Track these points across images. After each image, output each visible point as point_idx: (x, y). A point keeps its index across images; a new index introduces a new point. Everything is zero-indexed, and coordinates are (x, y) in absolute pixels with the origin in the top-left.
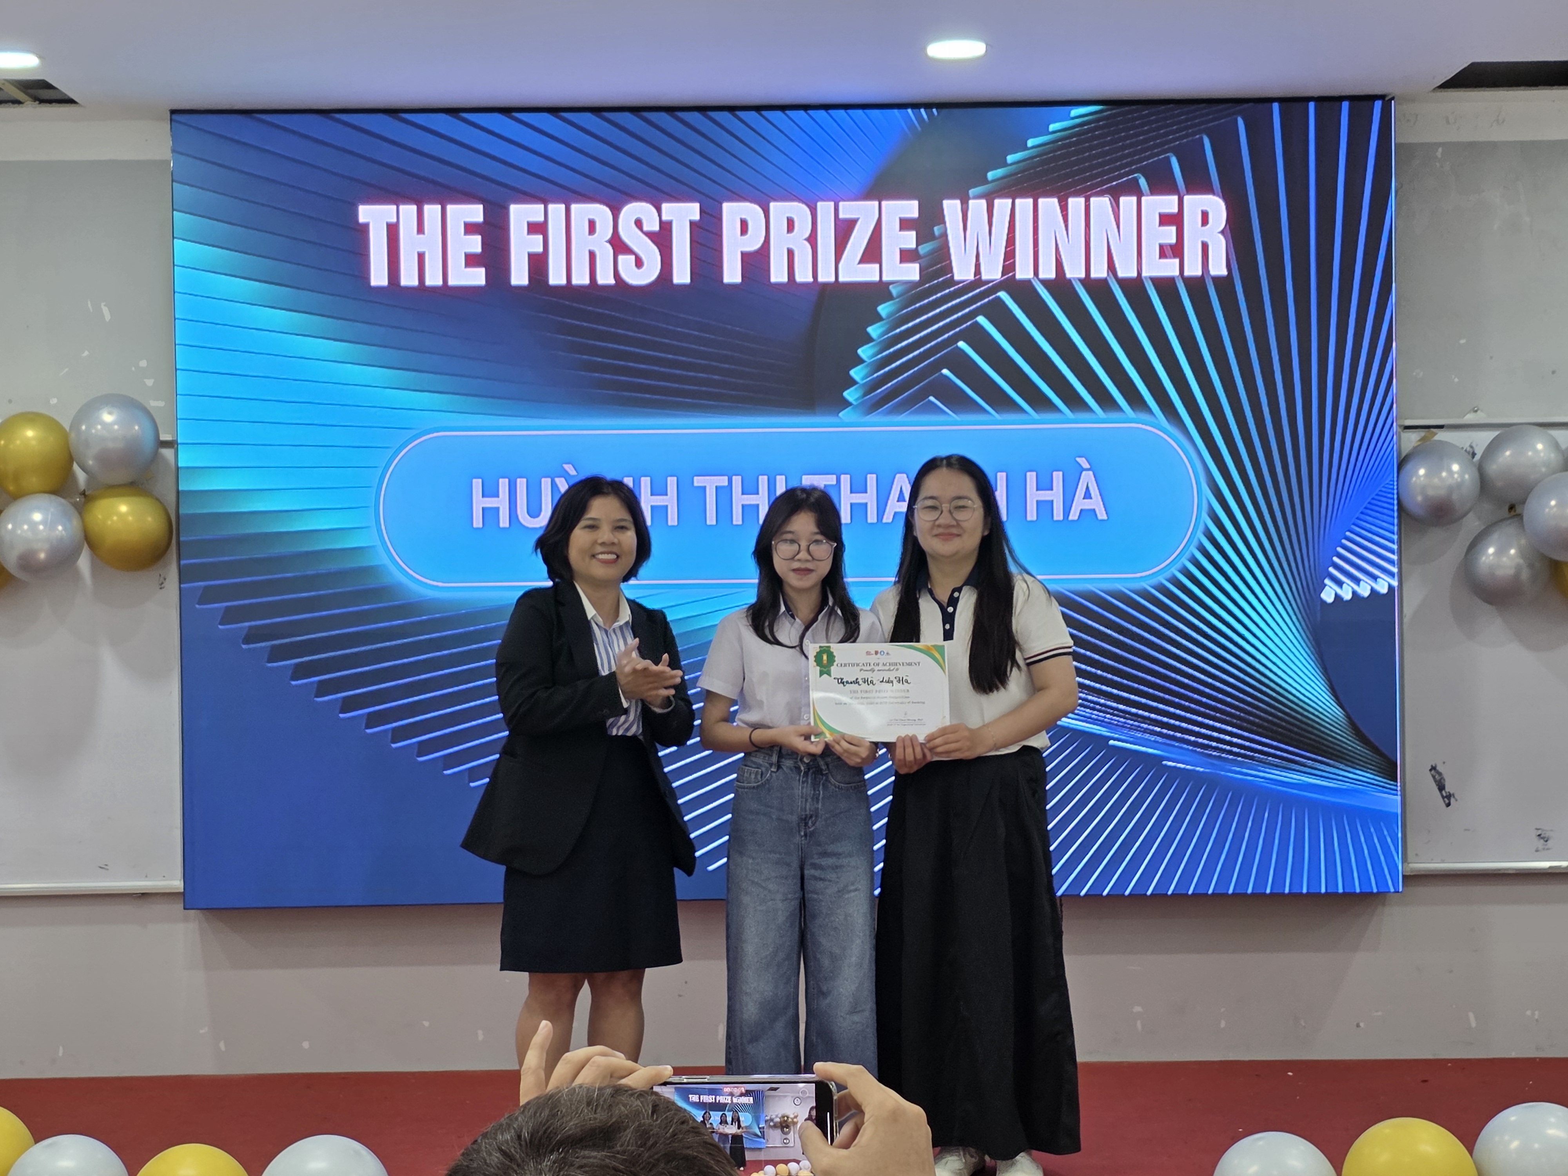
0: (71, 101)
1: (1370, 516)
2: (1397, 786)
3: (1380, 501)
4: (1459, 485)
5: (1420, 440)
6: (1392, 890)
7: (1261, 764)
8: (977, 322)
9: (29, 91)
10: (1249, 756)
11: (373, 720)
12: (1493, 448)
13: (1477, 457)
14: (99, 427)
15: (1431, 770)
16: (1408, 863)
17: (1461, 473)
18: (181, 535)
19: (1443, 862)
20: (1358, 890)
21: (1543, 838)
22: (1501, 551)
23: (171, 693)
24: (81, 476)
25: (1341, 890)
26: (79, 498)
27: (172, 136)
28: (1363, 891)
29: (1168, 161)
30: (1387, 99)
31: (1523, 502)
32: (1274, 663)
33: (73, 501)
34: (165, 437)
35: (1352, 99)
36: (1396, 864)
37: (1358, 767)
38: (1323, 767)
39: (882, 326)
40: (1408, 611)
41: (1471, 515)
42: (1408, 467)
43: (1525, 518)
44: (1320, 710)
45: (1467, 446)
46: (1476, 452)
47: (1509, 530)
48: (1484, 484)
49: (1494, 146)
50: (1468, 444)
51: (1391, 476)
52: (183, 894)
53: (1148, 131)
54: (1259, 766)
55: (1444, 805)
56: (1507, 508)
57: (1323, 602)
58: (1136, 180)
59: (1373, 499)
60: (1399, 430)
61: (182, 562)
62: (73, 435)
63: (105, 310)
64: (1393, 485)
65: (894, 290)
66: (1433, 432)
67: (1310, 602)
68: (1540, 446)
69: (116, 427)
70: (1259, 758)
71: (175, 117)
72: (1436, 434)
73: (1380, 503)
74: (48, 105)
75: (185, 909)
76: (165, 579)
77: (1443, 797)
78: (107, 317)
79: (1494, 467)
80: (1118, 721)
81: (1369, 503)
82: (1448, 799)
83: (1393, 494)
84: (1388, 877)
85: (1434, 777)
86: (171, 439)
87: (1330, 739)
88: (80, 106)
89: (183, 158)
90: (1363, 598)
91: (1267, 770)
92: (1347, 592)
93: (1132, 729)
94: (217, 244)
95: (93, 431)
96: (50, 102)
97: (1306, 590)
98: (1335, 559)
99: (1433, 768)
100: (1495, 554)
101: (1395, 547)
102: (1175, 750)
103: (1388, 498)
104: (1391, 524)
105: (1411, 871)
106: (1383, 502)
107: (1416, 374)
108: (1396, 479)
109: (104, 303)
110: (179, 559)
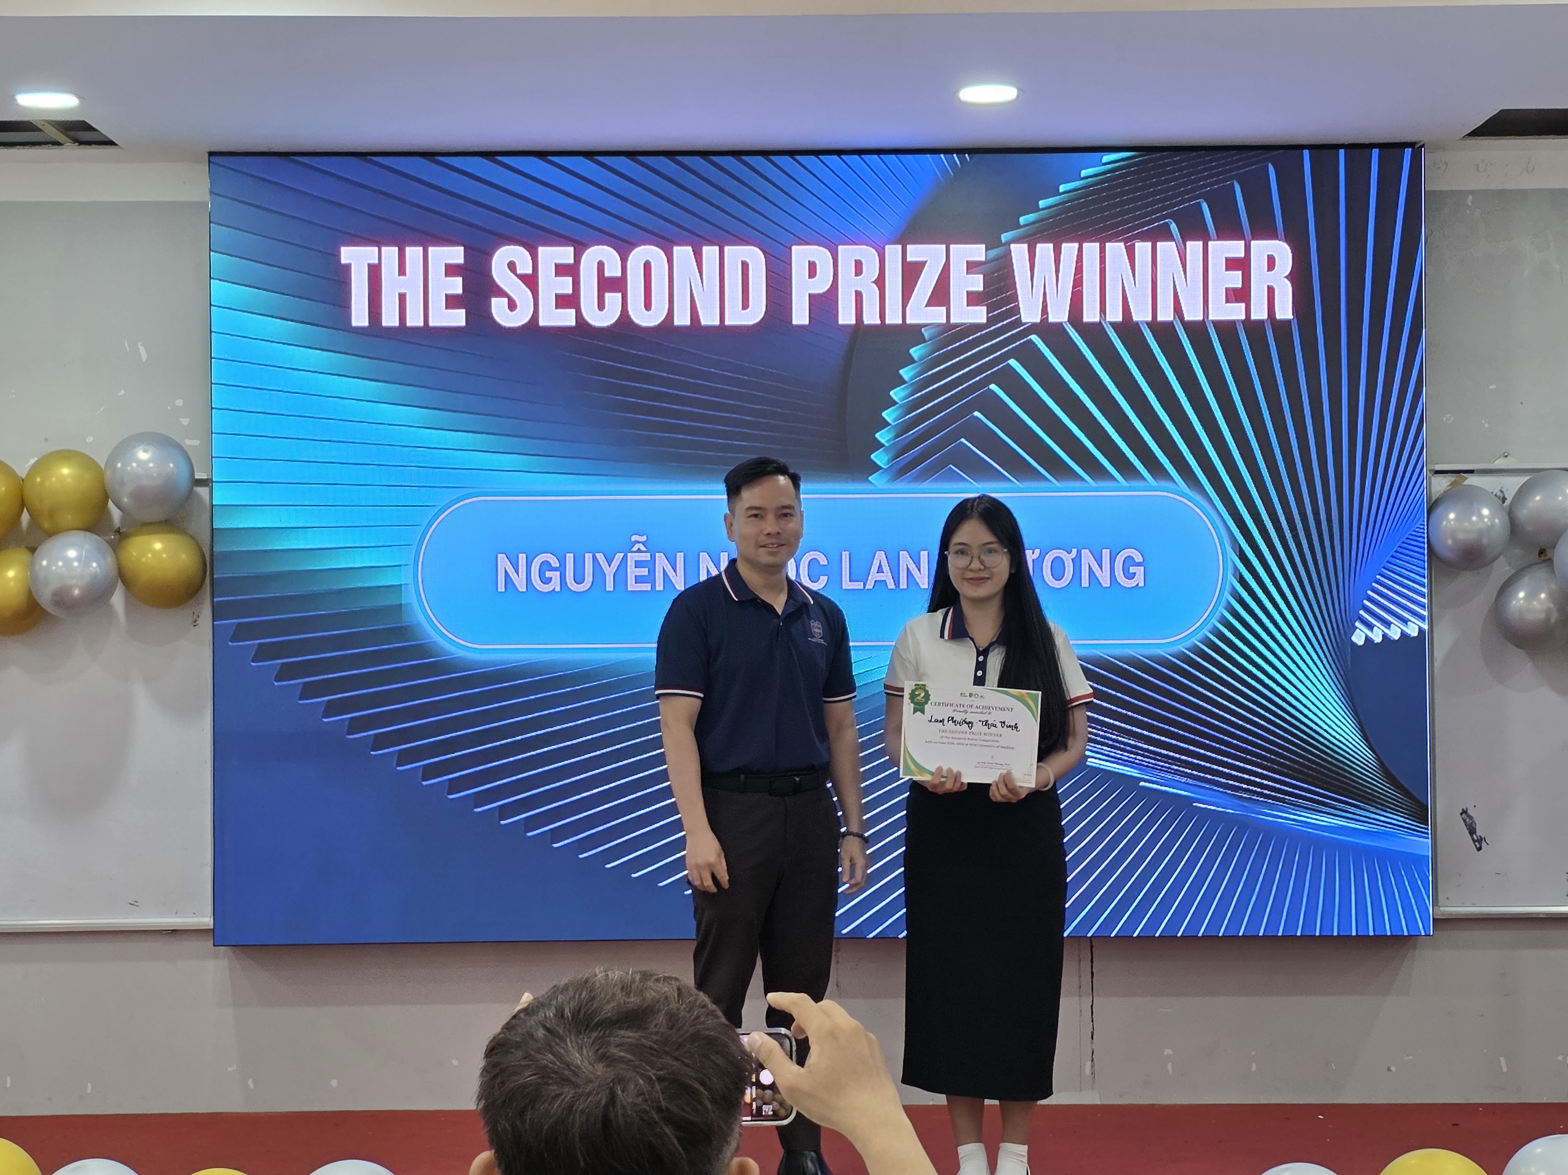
0: (111, 143)
1: (1400, 559)
2: (1427, 829)
3: (1410, 544)
4: (1489, 530)
5: (1451, 484)
6: (1423, 933)
8: (1008, 365)
9: (72, 133)
10: (1280, 799)
11: (404, 757)
12: (1523, 492)
13: (1508, 502)
14: (134, 465)
15: (1461, 814)
16: (1440, 906)
17: (1492, 517)
18: (215, 571)
19: (1474, 905)
20: (1389, 933)
22: (1532, 595)
23: (203, 730)
24: (116, 514)
25: (1371, 933)
26: (114, 535)
27: (210, 178)
28: (1393, 934)
29: (1198, 207)
30: (1417, 146)
31: (1554, 547)
32: (1305, 706)
33: (107, 538)
34: (200, 475)
35: (1381, 146)
36: (1427, 907)
37: (1389, 810)
38: (1352, 809)
39: (913, 369)
40: (1439, 654)
41: (1501, 558)
42: (1439, 511)
43: (1555, 563)
44: (1352, 752)
45: (1497, 491)
46: (1506, 497)
47: (1539, 574)
48: (1514, 527)
49: (1523, 194)
50: (1498, 489)
51: (1421, 520)
52: (213, 931)
53: (1180, 177)
54: (1290, 808)
55: (1475, 849)
56: (1536, 553)
57: (1354, 645)
58: (1167, 226)
59: (1403, 543)
60: (1429, 474)
61: (215, 599)
62: (109, 473)
63: (142, 350)
64: (1424, 529)
65: (926, 333)
66: (1464, 477)
67: (1340, 645)
69: (151, 465)
70: (1290, 800)
71: (213, 159)
72: (1466, 479)
73: (1410, 547)
74: (88, 146)
75: (214, 946)
76: (198, 616)
77: (1474, 841)
78: (144, 356)
79: (1524, 511)
80: (1149, 763)
81: (1399, 547)
83: (1424, 538)
84: (1419, 919)
85: (1464, 821)
86: (206, 477)
87: (1361, 782)
88: (120, 148)
89: (221, 199)
90: (1394, 641)
91: (1298, 813)
92: (1377, 636)
93: (1163, 770)
94: (253, 285)
95: (129, 468)
96: (89, 143)
97: (1336, 632)
98: (1366, 602)
99: (1464, 812)
100: (1525, 598)
101: (1425, 590)
102: (1208, 791)
103: (1418, 541)
104: (1421, 568)
105: (1442, 915)
106: (1413, 545)
107: (1447, 419)
108: (1426, 523)
109: (141, 343)
110: (213, 597)
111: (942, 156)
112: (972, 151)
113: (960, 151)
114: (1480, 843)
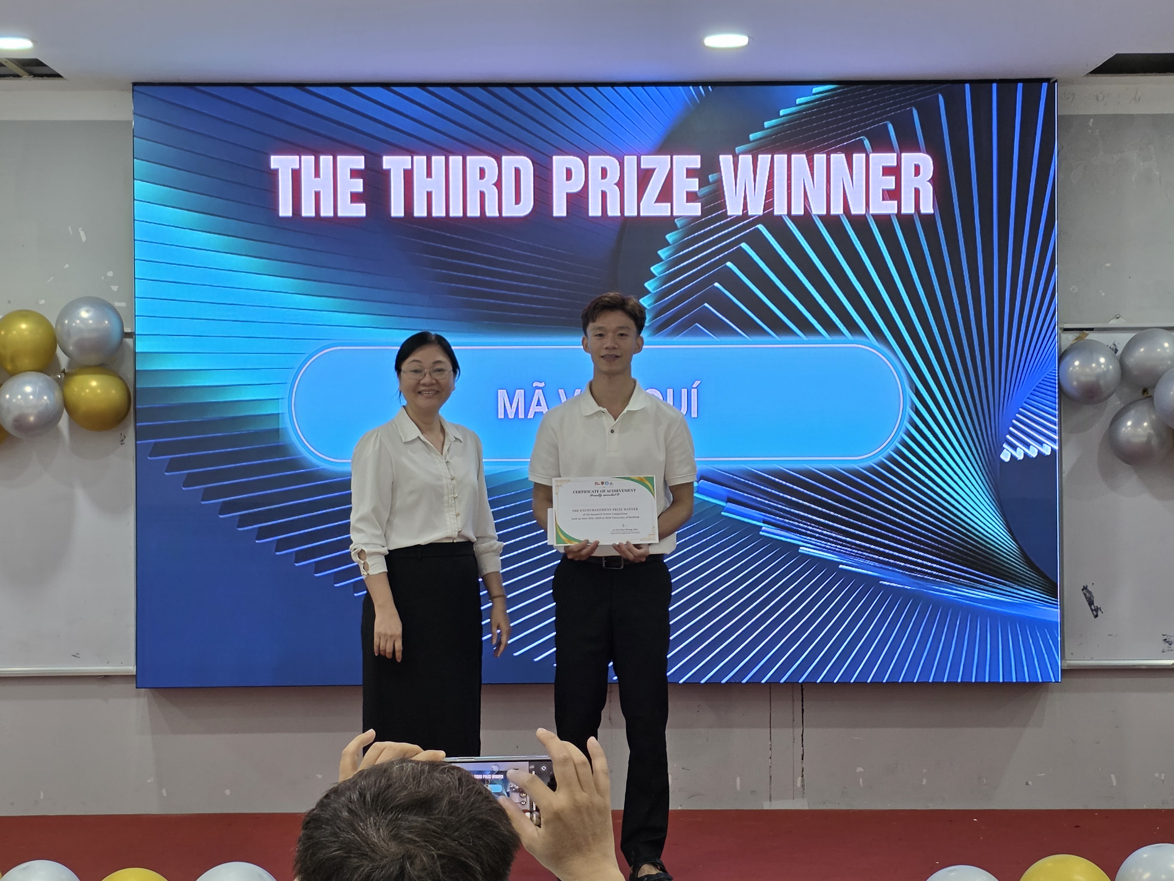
0: (57, 76)
1: (1037, 396)
2: (1057, 601)
3: (1045, 385)
4: (1105, 374)
5: (1076, 339)
6: (1053, 681)
7: (954, 584)
8: (741, 247)
9: (27, 68)
10: (946, 578)
11: (281, 545)
12: (1130, 346)
13: (1119, 353)
14: (78, 321)
15: (1083, 590)
16: (1066, 660)
17: (1107, 364)
18: (137, 403)
19: (1092, 659)
20: (1027, 681)
21: (1167, 642)
22: (1137, 424)
23: (128, 523)
24: (63, 360)
25: (1014, 680)
26: (61, 375)
27: (134, 102)
28: (1031, 681)
29: (886, 126)
30: (1051, 81)
31: (1154, 387)
32: (965, 508)
33: (55, 377)
34: (127, 330)
35: (1024, 81)
36: (1056, 661)
37: (1028, 587)
38: (1001, 586)
39: (668, 250)
40: (1066, 468)
41: (1114, 396)
42: (1067, 359)
43: (1155, 398)
44: (1000, 543)
46: (1118, 349)
47: (1142, 408)
48: (1124, 372)
49: (1131, 116)
50: (1112, 343)
51: (1053, 366)
52: (136, 676)
53: (871, 105)
54: (953, 585)
55: (1093, 616)
56: (1141, 391)
57: (1002, 461)
58: (862, 141)
59: (1040, 383)
60: (1060, 331)
61: (138, 424)
62: (58, 329)
63: (82, 234)
64: (1055, 373)
65: (678, 223)
66: (1085, 333)
67: (992, 462)
68: (1166, 345)
69: (91, 322)
70: (953, 579)
71: (136, 88)
72: (1087, 335)
73: (1045, 387)
74: (40, 78)
75: (137, 688)
76: (125, 437)
77: (1092, 610)
78: (84, 239)
79: (1132, 360)
80: (846, 550)
81: (1037, 386)
82: (1096, 612)
83: (1056, 380)
84: (1050, 670)
85: (1085, 595)
86: (131, 331)
87: (1007, 565)
88: (65, 79)
89: (142, 119)
90: (1033, 458)
91: (959, 588)
92: (1020, 454)
93: (856, 556)
94: (166, 184)
95: (74, 324)
96: (42, 76)
97: (989, 452)
98: (1011, 429)
99: (1085, 588)
100: (1132, 426)
101: (1057, 420)
102: (889, 572)
103: (1051, 383)
104: (1053, 403)
105: (1068, 666)
106: (1047, 386)
107: (1073, 289)
108: (1057, 369)
109: (81, 228)
110: (136, 422)
111: (691, 87)
112: (714, 84)
113: (705, 84)
114: (1097, 612)
